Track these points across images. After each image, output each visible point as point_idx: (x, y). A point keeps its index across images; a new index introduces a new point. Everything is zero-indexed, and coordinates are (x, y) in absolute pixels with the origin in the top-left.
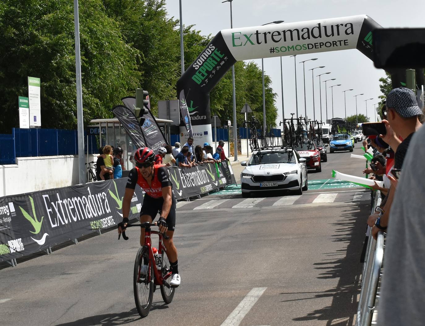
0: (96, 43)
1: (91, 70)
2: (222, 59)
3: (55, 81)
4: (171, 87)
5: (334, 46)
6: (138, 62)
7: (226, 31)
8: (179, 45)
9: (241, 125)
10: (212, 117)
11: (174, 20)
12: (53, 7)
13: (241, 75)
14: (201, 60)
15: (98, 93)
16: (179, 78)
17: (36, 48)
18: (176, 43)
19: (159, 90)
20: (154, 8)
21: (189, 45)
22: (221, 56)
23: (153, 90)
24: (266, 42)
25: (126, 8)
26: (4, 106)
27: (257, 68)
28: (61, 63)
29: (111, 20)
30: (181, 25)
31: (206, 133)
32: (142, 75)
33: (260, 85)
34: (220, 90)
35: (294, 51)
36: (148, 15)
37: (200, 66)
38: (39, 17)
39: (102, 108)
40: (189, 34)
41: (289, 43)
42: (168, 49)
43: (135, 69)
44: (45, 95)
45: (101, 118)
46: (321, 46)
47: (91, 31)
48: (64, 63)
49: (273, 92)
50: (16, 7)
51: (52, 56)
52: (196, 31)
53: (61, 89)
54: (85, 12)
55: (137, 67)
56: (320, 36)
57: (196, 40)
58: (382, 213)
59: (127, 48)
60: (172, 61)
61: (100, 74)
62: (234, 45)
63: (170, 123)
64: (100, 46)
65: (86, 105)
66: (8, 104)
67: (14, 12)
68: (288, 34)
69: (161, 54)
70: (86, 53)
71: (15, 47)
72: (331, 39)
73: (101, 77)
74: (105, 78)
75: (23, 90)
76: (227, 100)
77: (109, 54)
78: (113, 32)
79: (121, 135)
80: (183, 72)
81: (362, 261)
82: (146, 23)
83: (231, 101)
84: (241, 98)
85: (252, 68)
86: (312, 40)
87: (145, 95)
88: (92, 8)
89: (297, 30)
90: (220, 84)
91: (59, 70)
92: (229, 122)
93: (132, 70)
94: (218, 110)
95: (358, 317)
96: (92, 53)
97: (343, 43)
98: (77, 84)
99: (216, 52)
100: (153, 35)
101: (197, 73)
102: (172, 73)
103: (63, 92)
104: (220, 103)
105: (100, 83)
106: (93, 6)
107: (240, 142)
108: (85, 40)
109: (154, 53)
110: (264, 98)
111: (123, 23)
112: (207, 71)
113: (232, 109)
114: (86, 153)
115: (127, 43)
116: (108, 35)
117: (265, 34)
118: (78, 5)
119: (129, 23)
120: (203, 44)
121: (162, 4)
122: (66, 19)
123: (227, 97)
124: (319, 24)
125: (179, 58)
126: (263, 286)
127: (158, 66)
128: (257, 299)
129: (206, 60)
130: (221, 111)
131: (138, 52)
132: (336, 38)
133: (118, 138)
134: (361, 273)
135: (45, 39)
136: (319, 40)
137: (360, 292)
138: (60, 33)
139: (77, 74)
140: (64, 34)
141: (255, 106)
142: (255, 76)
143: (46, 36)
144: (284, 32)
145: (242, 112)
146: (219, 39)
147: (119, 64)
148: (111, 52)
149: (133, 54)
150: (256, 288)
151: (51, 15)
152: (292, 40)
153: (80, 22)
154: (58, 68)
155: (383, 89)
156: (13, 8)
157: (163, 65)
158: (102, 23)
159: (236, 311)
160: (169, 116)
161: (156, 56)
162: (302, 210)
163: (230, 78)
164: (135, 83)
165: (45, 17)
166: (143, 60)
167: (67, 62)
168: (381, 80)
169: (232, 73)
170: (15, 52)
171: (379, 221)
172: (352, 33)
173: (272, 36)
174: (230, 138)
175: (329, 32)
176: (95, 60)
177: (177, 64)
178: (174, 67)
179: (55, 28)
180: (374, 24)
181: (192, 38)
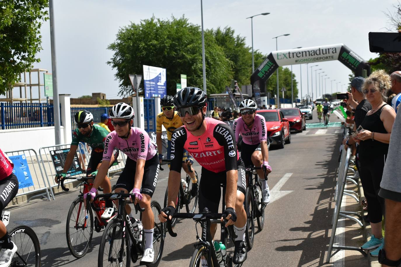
0: (213, 59)
1: (210, 71)
2: (272, 66)
3: (194, 77)
4: (248, 79)
5: (327, 59)
6: (232, 67)
7: (274, 52)
8: (252, 59)
9: (281, 97)
10: (267, 93)
11: (249, 47)
12: (192, 41)
13: (281, 74)
14: (262, 66)
15: (213, 82)
16: (251, 75)
17: (184, 61)
18: (250, 58)
19: (242, 81)
20: (240, 42)
21: (257, 59)
22: (272, 64)
23: (239, 81)
24: (293, 57)
25: (226, 42)
26: (170, 88)
27: (289, 70)
28: (196, 68)
29: (219, 47)
30: (253, 50)
31: (264, 101)
32: (234, 74)
33: (290, 78)
34: (271, 81)
35: (307, 61)
36: (237, 45)
37: (262, 69)
38: (186, 46)
39: (215, 89)
40: (256, 54)
41: (305, 57)
42: (246, 61)
43: (231, 71)
44: (189, 83)
45: (215, 93)
46: (320, 59)
47: (210, 53)
48: (197, 68)
49: (297, 81)
50: (175, 42)
51: (192, 64)
52: (260, 53)
53: (196, 80)
54: (207, 44)
55: (231, 69)
56: (320, 54)
57: (260, 57)
58: (350, 138)
59: (227, 61)
60: (248, 67)
61: (214, 73)
62: (278, 59)
63: (247, 96)
64: (214, 60)
65: (208, 87)
66: (172, 87)
67: (174, 44)
68: (304, 53)
69: (243, 63)
70: (208, 63)
71: (174, 60)
72: (325, 56)
73: (215, 74)
74: (217, 75)
75: (179, 80)
76: (274, 85)
77: (218, 64)
78: (220, 53)
79: (224, 101)
80: (254, 72)
81: (339, 161)
82: (236, 49)
83: (276, 86)
84: (281, 84)
85: (287, 70)
86: (316, 56)
87: (235, 83)
88: (211, 42)
89: (309, 51)
90: (271, 78)
91: (195, 71)
92: (275, 96)
93: (229, 71)
94: (270, 90)
95: (337, 188)
96: (210, 63)
97: (331, 57)
98: (203, 78)
99: (269, 62)
100: (239, 54)
101: (260, 72)
102: (248, 72)
103: (197, 82)
104: (271, 86)
105: (214, 77)
106: (211, 41)
107: (280, 105)
108: (207, 57)
109: (240, 63)
110: (292, 84)
111: (225, 49)
112: (265, 71)
113: (277, 89)
114: (208, 110)
115: (227, 58)
116: (218, 55)
117: (293, 53)
118: (204, 40)
119: (228, 49)
120: (263, 59)
121: (244, 40)
122: (198, 47)
123: (274, 83)
124: (320, 48)
125: (251, 66)
126: (291, 172)
127: (242, 69)
128: (288, 178)
129: (264, 66)
130: (271, 91)
131: (232, 63)
132: (328, 55)
133: (223, 103)
134: (338, 167)
135: (189, 57)
136: (319, 56)
137: (337, 176)
138: (196, 54)
139: (204, 73)
140: (198, 54)
141: (288, 88)
142: (288, 74)
143: (189, 55)
144: (302, 52)
145: (282, 90)
146: (271, 56)
147: (223, 68)
148: (219, 63)
149: (230, 64)
150: (288, 174)
151: (191, 45)
152: (306, 56)
153: (205, 48)
154: (195, 70)
155: (350, 79)
156: (174, 42)
157: (244, 69)
158: (215, 49)
159: (278, 184)
160: (247, 93)
161: (241, 64)
162: (310, 137)
163: (276, 74)
164: (231, 77)
165: (189, 46)
166: (234, 66)
167: (199, 68)
168: (350, 75)
169: (277, 72)
170: (175, 63)
171: (348, 142)
172: (336, 52)
173: (297, 54)
174: (276, 103)
175: (324, 52)
176: (212, 66)
177: (251, 68)
178: (249, 69)
179: (193, 51)
180: (347, 48)
181: (258, 56)
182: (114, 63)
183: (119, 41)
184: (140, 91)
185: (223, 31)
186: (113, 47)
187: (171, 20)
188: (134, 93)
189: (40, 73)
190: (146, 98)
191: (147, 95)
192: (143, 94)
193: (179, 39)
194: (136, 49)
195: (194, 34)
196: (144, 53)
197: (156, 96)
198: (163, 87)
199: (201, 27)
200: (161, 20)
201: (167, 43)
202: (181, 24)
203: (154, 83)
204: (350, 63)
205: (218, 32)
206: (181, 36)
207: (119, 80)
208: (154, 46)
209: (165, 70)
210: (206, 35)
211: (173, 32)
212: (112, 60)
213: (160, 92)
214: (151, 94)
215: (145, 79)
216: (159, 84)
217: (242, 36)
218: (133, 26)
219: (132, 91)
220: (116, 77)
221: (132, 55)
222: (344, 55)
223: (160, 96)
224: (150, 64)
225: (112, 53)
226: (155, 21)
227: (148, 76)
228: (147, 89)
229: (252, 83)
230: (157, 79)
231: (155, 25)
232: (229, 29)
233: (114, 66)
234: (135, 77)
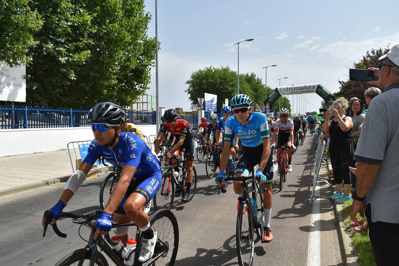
2: (277, 95)
5: (309, 92)
6: (254, 96)
7: (278, 87)
8: (265, 91)
10: (273, 111)
11: (264, 84)
12: (232, 80)
13: (282, 100)
14: (271, 95)
16: (265, 100)
17: (228, 91)
20: (259, 81)
21: (268, 91)
23: (258, 103)
24: (289, 91)
25: (251, 81)
29: (247, 84)
30: (266, 86)
31: (272, 115)
32: (255, 99)
34: (276, 104)
35: (297, 93)
36: (257, 83)
37: (271, 97)
38: (229, 83)
41: (296, 91)
42: (262, 92)
46: (305, 92)
47: (242, 87)
49: (290, 104)
51: (232, 93)
52: (270, 88)
54: (240, 82)
55: (254, 97)
56: (305, 89)
59: (251, 92)
62: (280, 91)
68: (296, 89)
69: (260, 93)
71: (222, 91)
72: (308, 90)
75: (224, 102)
78: (248, 87)
80: (266, 98)
82: (257, 85)
83: (279, 106)
84: (281, 106)
85: (285, 98)
86: (303, 90)
87: (256, 104)
88: (242, 81)
89: (299, 87)
90: (276, 102)
92: (278, 112)
93: (252, 97)
94: (275, 109)
99: (275, 93)
100: (258, 88)
101: (270, 99)
102: (263, 99)
104: (276, 107)
109: (258, 93)
111: (250, 85)
112: (273, 98)
115: (251, 90)
117: (289, 88)
118: (239, 80)
119: (252, 85)
120: (272, 91)
121: (261, 80)
122: (236, 84)
124: (305, 86)
125: (265, 95)
127: (259, 97)
129: (273, 95)
132: (310, 90)
135: (230, 89)
136: (305, 90)
142: (285, 100)
146: (276, 90)
149: (253, 93)
153: (239, 84)
156: (222, 80)
157: (261, 97)
158: (245, 85)
160: (262, 110)
163: (279, 100)
168: (322, 102)
172: (314, 88)
173: (291, 89)
175: (308, 88)
177: (264, 96)
178: (264, 97)
179: (233, 86)
180: (321, 86)
181: (269, 90)
182: (189, 91)
183: (192, 79)
184: (202, 107)
185: (250, 75)
186: (188, 82)
187: (221, 68)
188: (199, 108)
189: (148, 96)
190: (206, 111)
191: (206, 110)
192: (204, 109)
193: (225, 79)
194: (201, 84)
195: (233, 76)
196: (206, 86)
197: (211, 110)
198: (215, 105)
199: (237, 73)
200: (215, 68)
201: (218, 81)
202: (226, 70)
203: (210, 103)
204: (323, 94)
205: (247, 75)
206: (226, 77)
207: (191, 101)
208: (211, 82)
209: (216, 96)
210: (240, 77)
211: (222, 75)
212: (188, 90)
213: (213, 108)
214: (208, 109)
215: (205, 100)
216: (213, 103)
217: (260, 78)
218: (200, 71)
219: (198, 107)
220: (189, 99)
221: (199, 87)
222: (319, 90)
223: (213, 110)
224: (208, 92)
225: (188, 86)
226: (212, 68)
227: (207, 99)
228: (206, 106)
229: (265, 105)
230: (212, 101)
231: (212, 71)
232: (253, 74)
233: (189, 93)
234: (201, 98)
